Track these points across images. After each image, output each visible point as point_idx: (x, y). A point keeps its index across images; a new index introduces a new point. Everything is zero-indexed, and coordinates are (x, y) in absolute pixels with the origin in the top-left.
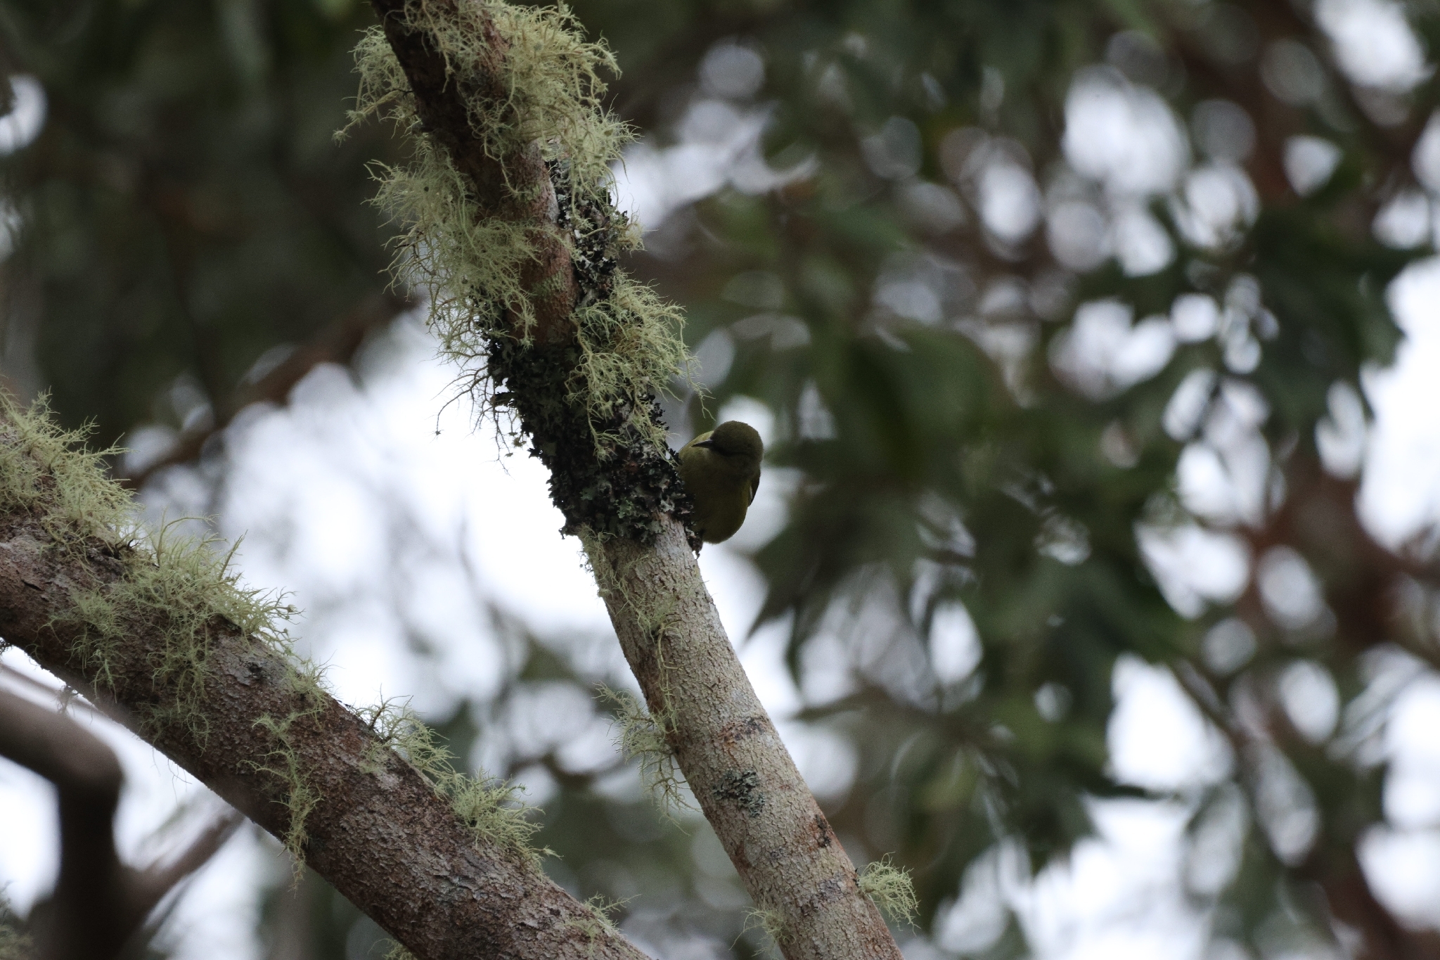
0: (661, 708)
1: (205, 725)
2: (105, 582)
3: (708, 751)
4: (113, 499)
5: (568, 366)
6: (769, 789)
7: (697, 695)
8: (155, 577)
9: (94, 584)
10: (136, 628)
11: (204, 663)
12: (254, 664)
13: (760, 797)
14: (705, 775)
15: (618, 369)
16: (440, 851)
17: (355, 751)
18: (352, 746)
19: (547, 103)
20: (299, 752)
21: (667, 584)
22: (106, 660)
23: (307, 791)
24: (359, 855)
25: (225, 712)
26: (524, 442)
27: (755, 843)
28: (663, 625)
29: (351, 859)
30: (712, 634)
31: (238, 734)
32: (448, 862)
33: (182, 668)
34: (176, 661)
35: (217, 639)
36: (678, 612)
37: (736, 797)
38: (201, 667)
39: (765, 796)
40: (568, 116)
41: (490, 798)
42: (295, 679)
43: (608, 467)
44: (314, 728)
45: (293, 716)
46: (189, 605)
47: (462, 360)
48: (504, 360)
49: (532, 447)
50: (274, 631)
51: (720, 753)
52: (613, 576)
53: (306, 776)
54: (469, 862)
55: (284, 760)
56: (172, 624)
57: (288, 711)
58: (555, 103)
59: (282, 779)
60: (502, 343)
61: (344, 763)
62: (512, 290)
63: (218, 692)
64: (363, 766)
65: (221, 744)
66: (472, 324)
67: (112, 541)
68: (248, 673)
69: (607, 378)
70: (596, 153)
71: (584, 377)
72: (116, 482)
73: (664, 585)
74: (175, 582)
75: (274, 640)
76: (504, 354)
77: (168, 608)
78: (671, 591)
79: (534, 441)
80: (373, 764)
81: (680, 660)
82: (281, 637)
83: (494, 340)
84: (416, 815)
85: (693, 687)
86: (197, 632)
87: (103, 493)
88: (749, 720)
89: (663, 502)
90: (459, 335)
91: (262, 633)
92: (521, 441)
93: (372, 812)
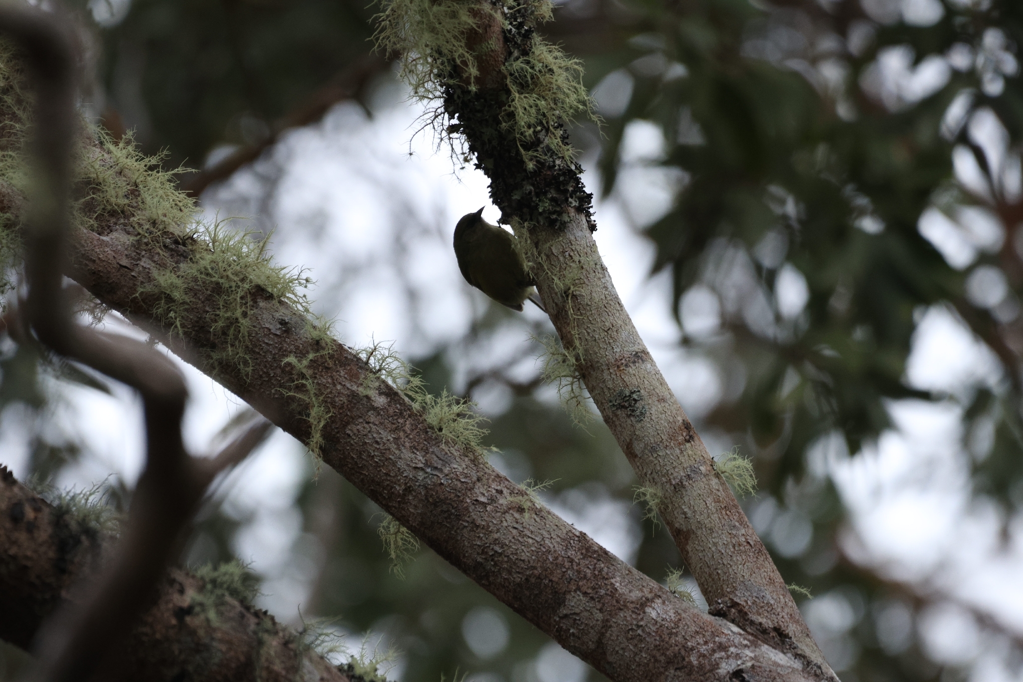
0: (572, 346)
1: (249, 363)
2: (176, 263)
3: (606, 375)
4: (180, 204)
5: (501, 104)
6: (650, 402)
7: (597, 336)
8: (211, 259)
9: (168, 265)
10: (199, 295)
11: (247, 319)
12: (282, 320)
13: (643, 408)
14: (604, 393)
15: (537, 106)
16: (417, 450)
17: (355, 380)
18: (353, 377)
20: (315, 382)
21: (574, 258)
22: (178, 319)
23: (322, 409)
24: (360, 454)
25: (263, 354)
26: (471, 159)
27: (641, 440)
28: (572, 287)
29: (354, 456)
30: (607, 293)
31: (272, 370)
32: (423, 457)
33: (232, 323)
34: (228, 319)
35: (256, 302)
36: (582, 277)
37: (626, 408)
38: (245, 323)
39: (647, 407)
41: (452, 412)
42: (312, 330)
43: (532, 176)
44: (326, 365)
45: (311, 356)
46: (236, 278)
47: (426, 101)
48: (455, 101)
49: (477, 163)
50: (296, 296)
51: (615, 377)
52: (536, 253)
53: (321, 398)
54: (438, 457)
55: (305, 387)
56: (224, 292)
57: (308, 352)
59: (304, 401)
60: (454, 89)
61: (348, 389)
62: (461, 51)
63: (258, 340)
64: (361, 390)
65: (261, 377)
66: (432, 75)
67: (181, 234)
68: (279, 326)
69: (529, 112)
71: (513, 112)
72: (183, 192)
73: (572, 259)
74: (226, 263)
75: (297, 303)
76: (455, 97)
77: (221, 281)
78: (577, 263)
79: (478, 158)
80: (368, 389)
81: (584, 312)
82: (301, 301)
83: (448, 86)
84: (400, 424)
85: (594, 331)
86: (242, 298)
87: (173, 201)
88: (634, 353)
89: (570, 200)
90: (423, 83)
91: (288, 298)
92: (469, 158)
93: (368, 423)
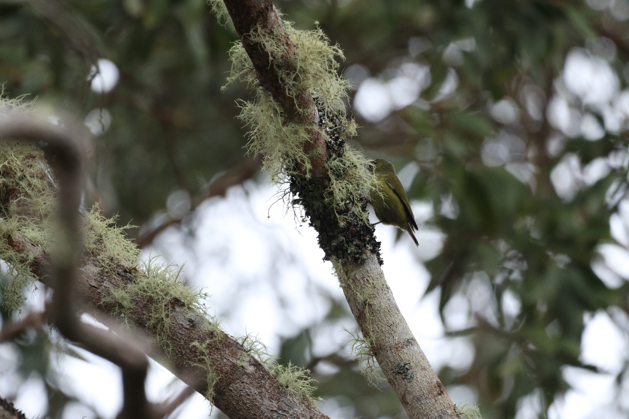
0: (368, 336)
1: (170, 346)
2: (125, 284)
3: (389, 354)
4: (128, 248)
5: (325, 187)
6: (416, 370)
7: (384, 330)
8: (147, 282)
9: (120, 285)
10: (139, 304)
11: (169, 319)
12: (190, 319)
13: (412, 374)
14: (388, 364)
15: (347, 188)
16: (273, 399)
17: (235, 356)
18: (234, 354)
19: (314, 72)
20: (211, 357)
21: (370, 281)
22: (126, 318)
23: (215, 374)
24: (238, 402)
25: (179, 340)
26: (306, 220)
27: (411, 394)
28: (368, 299)
29: (234, 403)
30: (390, 303)
31: (184, 350)
32: (277, 404)
33: (159, 321)
34: (157, 318)
35: (174, 308)
36: (375, 293)
37: (402, 374)
38: (167, 321)
39: (414, 373)
40: (323, 78)
41: (294, 376)
42: (208, 325)
43: (343, 231)
44: (217, 347)
45: (208, 341)
46: (161, 294)
47: (279, 185)
48: (297, 185)
49: (310, 223)
50: (199, 304)
51: (395, 355)
52: (346, 278)
53: (214, 367)
54: (286, 404)
55: (204, 361)
56: (154, 302)
57: (206, 339)
58: (317, 72)
59: (204, 369)
60: (296, 178)
61: (231, 361)
62: (300, 154)
63: (175, 332)
64: (239, 363)
65: (177, 354)
66: (283, 169)
67: (128, 266)
68: (188, 323)
69: (342, 191)
70: (335, 94)
71: (332, 191)
72: (129, 240)
73: (368, 281)
74: (156, 284)
75: (199, 308)
76: (297, 182)
77: (153, 295)
78: (372, 284)
79: (311, 220)
80: (243, 362)
81: (376, 315)
82: (202, 307)
83: (292, 176)
84: (262, 384)
85: (382, 326)
86: (165, 306)
87: (124, 245)
88: (407, 340)
89: (367, 245)
90: (277, 174)
91: (194, 306)
92: (305, 220)
93: (243, 383)
